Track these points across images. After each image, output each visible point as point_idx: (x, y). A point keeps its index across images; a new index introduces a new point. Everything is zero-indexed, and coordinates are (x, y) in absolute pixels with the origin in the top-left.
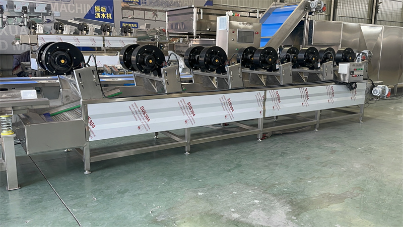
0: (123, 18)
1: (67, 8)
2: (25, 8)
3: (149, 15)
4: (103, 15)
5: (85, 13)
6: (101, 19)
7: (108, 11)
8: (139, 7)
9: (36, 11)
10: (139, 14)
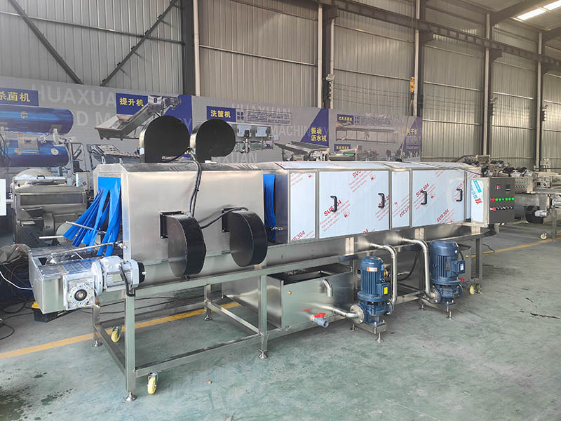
0: (337, 140)
1: (286, 131)
2: (247, 132)
3: (361, 135)
4: (319, 137)
5: (302, 136)
6: (316, 142)
7: (324, 133)
8: (352, 127)
9: (257, 135)
10: (352, 135)
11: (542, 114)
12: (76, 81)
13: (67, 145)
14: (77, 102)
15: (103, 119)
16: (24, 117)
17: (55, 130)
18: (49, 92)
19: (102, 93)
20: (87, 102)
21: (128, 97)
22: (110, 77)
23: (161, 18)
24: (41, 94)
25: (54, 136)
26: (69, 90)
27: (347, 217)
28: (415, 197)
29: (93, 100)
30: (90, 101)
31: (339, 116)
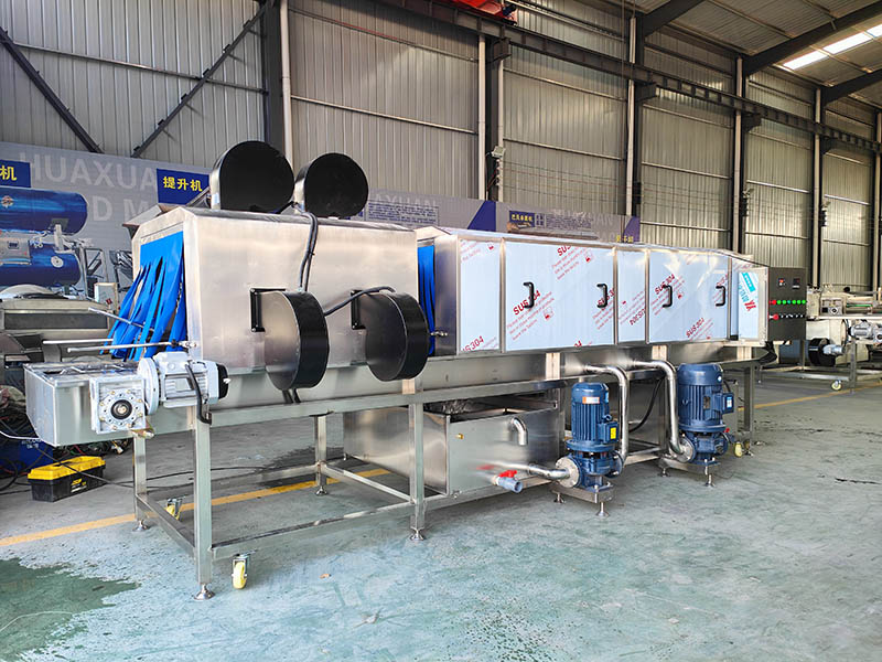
11: (822, 215)
12: (92, 148)
13: (77, 251)
14: (93, 182)
15: (137, 210)
16: (6, 206)
17: (58, 227)
18: (48, 165)
19: (133, 168)
20: (109, 182)
21: (177, 175)
22: (146, 144)
23: (229, 50)
24: (35, 168)
25: (56, 236)
26: (80, 162)
27: (550, 319)
28: (653, 296)
29: (120, 177)
30: (115, 181)
31: (511, 213)
